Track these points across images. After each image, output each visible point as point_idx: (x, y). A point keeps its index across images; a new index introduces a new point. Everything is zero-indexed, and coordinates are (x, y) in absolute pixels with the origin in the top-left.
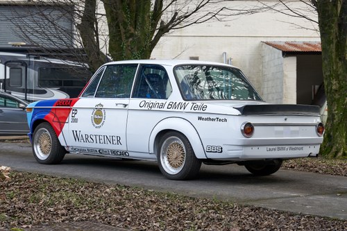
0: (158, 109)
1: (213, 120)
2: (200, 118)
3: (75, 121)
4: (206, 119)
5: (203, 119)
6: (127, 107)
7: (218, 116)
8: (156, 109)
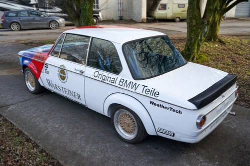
0: (110, 83)
1: (166, 108)
2: (151, 103)
3: (48, 73)
4: (158, 105)
5: (155, 104)
6: (83, 74)
7: (172, 106)
8: (108, 82)
